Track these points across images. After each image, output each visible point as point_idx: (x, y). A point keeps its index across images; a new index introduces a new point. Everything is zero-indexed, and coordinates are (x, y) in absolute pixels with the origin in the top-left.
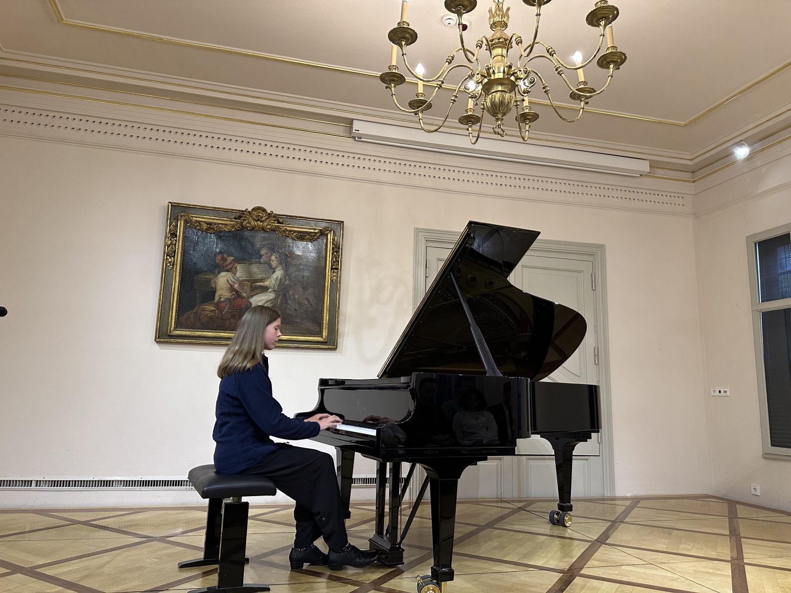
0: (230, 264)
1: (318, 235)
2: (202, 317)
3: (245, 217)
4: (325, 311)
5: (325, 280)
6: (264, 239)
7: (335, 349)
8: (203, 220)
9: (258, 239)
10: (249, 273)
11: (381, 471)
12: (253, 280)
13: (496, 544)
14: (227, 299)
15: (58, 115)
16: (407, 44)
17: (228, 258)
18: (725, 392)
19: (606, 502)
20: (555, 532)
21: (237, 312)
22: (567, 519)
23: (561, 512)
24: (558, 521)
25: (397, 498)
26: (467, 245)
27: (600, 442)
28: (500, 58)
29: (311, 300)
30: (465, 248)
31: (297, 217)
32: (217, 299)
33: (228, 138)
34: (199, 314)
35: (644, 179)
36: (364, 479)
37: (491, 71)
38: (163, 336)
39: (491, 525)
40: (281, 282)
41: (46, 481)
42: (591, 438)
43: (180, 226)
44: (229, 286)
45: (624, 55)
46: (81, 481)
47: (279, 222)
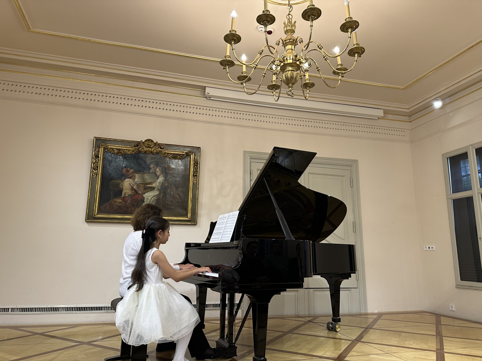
0: (131, 174)
1: (185, 155)
2: (114, 206)
3: (140, 145)
4: (189, 201)
5: (189, 183)
6: (152, 158)
7: (196, 225)
8: (115, 147)
9: (149, 158)
10: (143, 179)
11: (223, 299)
13: (294, 343)
14: (130, 195)
15: (27, 85)
16: (235, 43)
17: (130, 170)
18: (432, 248)
19: (362, 316)
20: (330, 335)
21: (136, 203)
22: (337, 327)
23: (334, 323)
24: (332, 328)
25: (232, 316)
26: (273, 161)
27: (357, 279)
28: (290, 51)
29: (181, 195)
30: (272, 163)
31: (172, 145)
32: (123, 195)
33: (130, 98)
34: (112, 205)
35: (380, 121)
36: (214, 304)
37: (285, 58)
38: (91, 218)
39: (291, 331)
40: (162, 184)
41: (18, 308)
42: (351, 277)
43: (101, 151)
44: (131, 187)
45: (363, 48)
46: (39, 308)
47: (161, 148)
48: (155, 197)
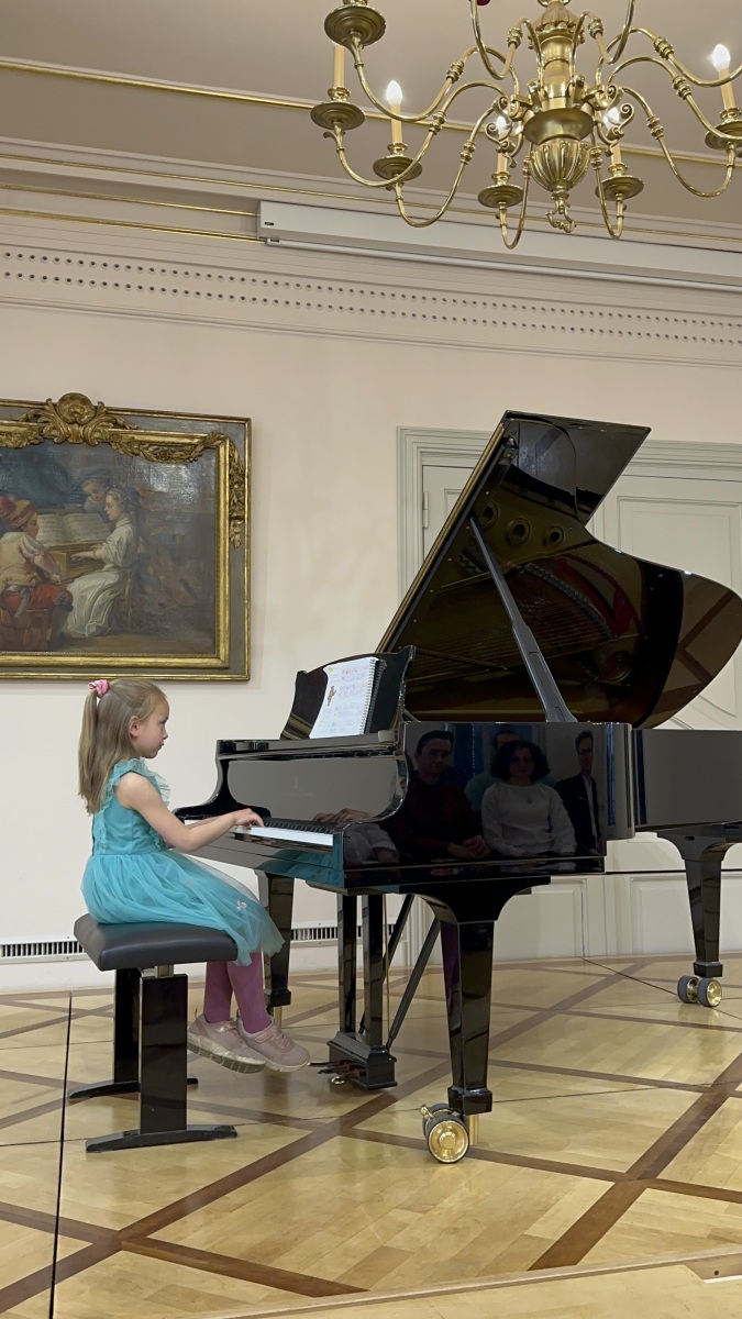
0: (23, 514)
1: (199, 448)
3: (47, 416)
4: (222, 604)
5: (219, 542)
6: (89, 461)
7: (246, 681)
9: (77, 463)
10: (63, 531)
11: (347, 912)
12: (72, 547)
13: (573, 1043)
14: (22, 587)
16: (364, 43)
17: (18, 503)
20: (689, 1017)
21: (44, 613)
22: (712, 991)
23: (700, 979)
24: (693, 997)
25: (378, 963)
26: (501, 462)
28: (558, 65)
29: (192, 584)
30: (498, 467)
31: (153, 412)
32: (1, 587)
36: (315, 930)
37: (541, 93)
39: (564, 1007)
40: (128, 549)
44: (24, 561)
47: (116, 425)
48: (107, 593)
